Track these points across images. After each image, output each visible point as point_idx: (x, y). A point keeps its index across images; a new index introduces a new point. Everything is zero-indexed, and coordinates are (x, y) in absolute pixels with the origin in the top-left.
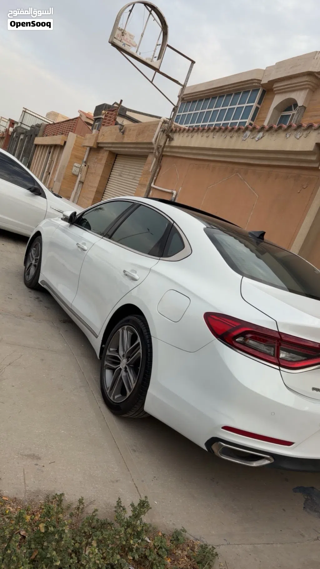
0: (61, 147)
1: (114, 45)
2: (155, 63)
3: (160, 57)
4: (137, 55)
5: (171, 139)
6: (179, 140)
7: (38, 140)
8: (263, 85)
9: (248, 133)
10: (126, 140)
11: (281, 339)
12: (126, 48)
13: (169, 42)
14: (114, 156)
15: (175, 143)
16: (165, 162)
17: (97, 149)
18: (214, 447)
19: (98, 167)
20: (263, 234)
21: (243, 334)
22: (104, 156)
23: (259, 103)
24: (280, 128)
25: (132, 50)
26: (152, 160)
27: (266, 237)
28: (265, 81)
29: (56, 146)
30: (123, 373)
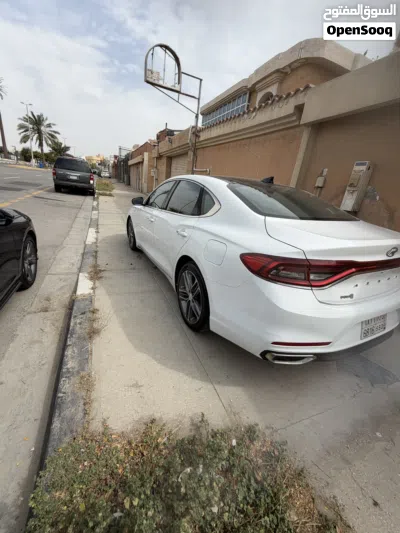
0: (142, 162)
1: (148, 82)
2: (177, 88)
3: (179, 83)
4: (164, 85)
5: (199, 137)
6: (203, 136)
7: (130, 162)
8: (249, 89)
9: (246, 116)
10: (174, 146)
11: (310, 265)
12: (156, 82)
13: (183, 70)
14: (170, 159)
15: (202, 139)
16: (199, 152)
17: (160, 157)
18: (268, 356)
19: (163, 168)
20: (272, 179)
21: (276, 268)
22: (164, 160)
23: (249, 101)
24: (267, 104)
25: (161, 83)
26: (191, 153)
27: (275, 182)
28: (249, 86)
29: (139, 163)
30: (192, 304)
